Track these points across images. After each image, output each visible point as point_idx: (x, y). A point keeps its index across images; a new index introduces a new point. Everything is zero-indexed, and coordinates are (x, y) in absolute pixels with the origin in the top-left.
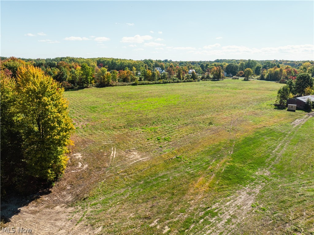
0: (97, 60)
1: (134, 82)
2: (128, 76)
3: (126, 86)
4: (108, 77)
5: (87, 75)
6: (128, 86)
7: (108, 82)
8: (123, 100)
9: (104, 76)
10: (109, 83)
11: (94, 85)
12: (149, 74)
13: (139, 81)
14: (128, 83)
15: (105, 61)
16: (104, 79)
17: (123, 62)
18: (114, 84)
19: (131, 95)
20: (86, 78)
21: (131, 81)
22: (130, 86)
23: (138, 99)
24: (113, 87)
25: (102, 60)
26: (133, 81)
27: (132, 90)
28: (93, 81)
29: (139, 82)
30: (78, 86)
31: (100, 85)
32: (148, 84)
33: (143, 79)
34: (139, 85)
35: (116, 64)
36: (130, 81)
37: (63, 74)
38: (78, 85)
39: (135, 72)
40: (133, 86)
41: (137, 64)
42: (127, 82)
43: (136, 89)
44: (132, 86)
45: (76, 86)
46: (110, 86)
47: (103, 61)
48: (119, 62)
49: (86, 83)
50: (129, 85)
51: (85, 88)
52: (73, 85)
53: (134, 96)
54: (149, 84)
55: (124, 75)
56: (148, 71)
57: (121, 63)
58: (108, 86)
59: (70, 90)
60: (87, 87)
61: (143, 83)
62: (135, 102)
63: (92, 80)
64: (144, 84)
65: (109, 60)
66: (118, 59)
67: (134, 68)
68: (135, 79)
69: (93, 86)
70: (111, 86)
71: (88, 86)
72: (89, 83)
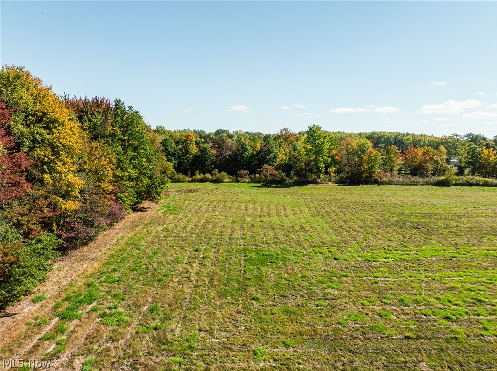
0: (368, 135)
1: (442, 178)
2: (425, 161)
3: (417, 185)
4: (371, 160)
5: (318, 152)
6: (423, 186)
7: (370, 173)
8: (397, 238)
9: (362, 159)
10: (371, 176)
11: (334, 179)
12: (487, 160)
13: (457, 174)
14: (423, 178)
15: (382, 137)
16: (360, 165)
17: (418, 139)
18: (385, 179)
19: (429, 216)
20: (316, 160)
21: (434, 175)
22: (430, 186)
23: (458, 240)
24: (380, 187)
25: (376, 136)
26: (439, 176)
27: (435, 201)
28: (332, 170)
29: (456, 177)
30: (295, 178)
31: (348, 178)
32: (483, 185)
33: (467, 171)
34: (456, 185)
35: (403, 144)
36: (432, 174)
37: (268, 150)
38: (296, 175)
39: (445, 157)
40: (438, 188)
41: (449, 142)
42: (422, 175)
43: (449, 196)
44: (434, 187)
45: (291, 179)
46: (372, 183)
47: (379, 137)
48: (410, 139)
49: (315, 173)
50: (427, 184)
51: (310, 182)
52: (284, 174)
53: (440, 223)
54: (486, 184)
55: (415, 157)
56: (486, 152)
57: (414, 140)
58: (368, 184)
59: (274, 185)
60: (314, 182)
61: (468, 182)
62: (447, 255)
63: (330, 166)
64: (470, 184)
65: (390, 135)
66: (408, 134)
67: (442, 148)
68: (444, 170)
69: (330, 180)
70: (376, 182)
71: (319, 180)
72: (320, 172)
